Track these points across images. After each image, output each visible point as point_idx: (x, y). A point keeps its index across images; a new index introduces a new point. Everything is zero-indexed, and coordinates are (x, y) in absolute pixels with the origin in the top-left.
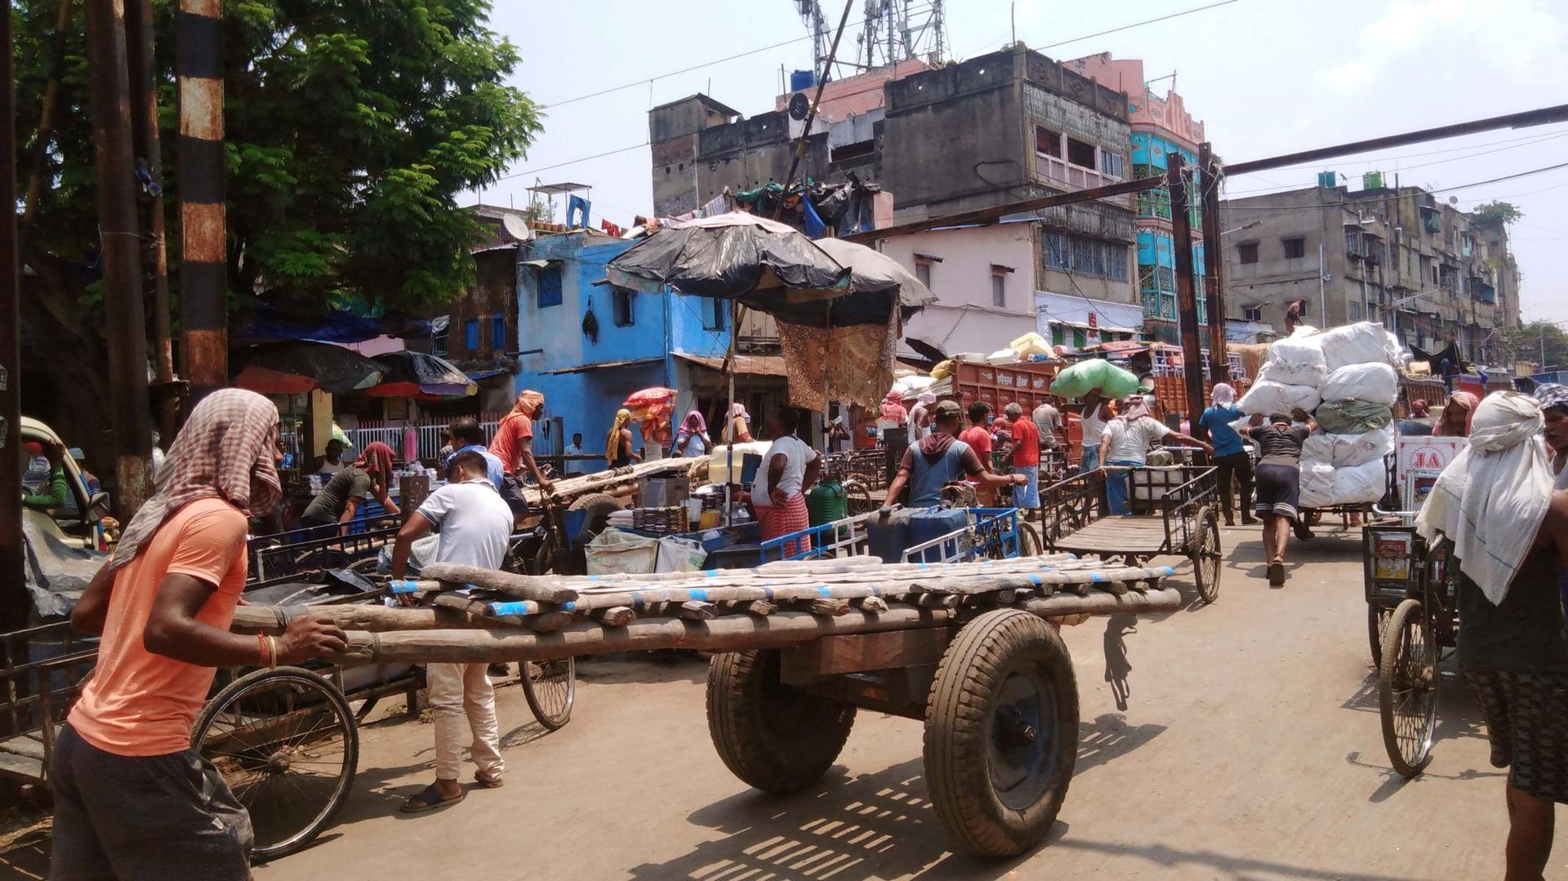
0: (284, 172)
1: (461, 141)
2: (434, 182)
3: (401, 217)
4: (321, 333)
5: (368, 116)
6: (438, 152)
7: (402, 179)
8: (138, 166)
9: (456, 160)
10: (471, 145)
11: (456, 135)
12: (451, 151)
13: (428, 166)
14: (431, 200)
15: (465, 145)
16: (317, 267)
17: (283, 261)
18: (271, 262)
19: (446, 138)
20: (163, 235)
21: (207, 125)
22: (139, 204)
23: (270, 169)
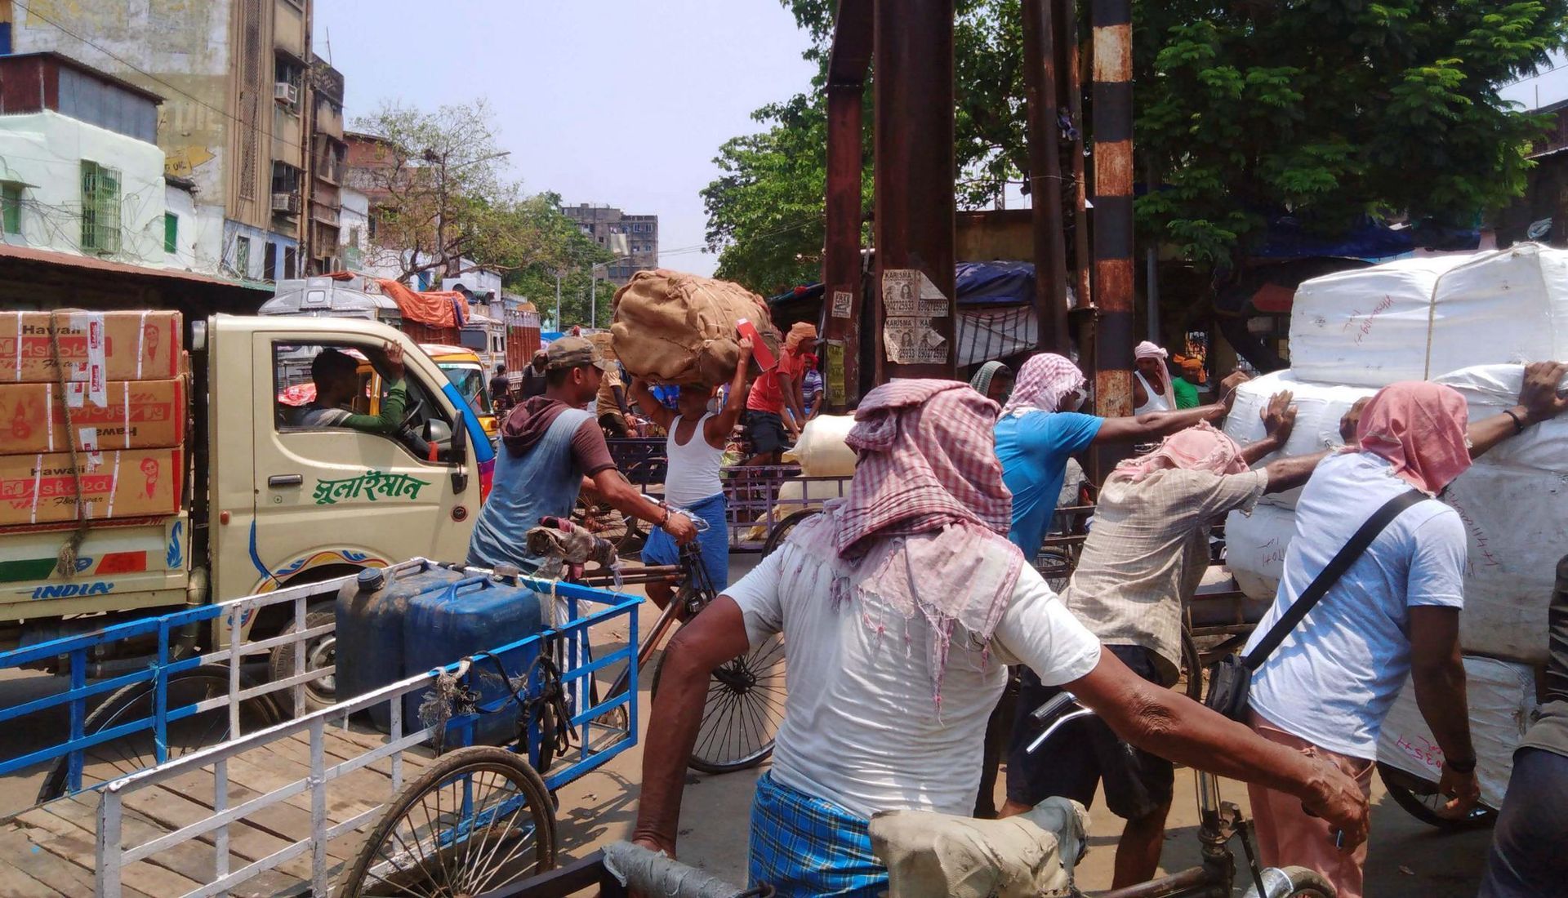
0: (1288, 91)
1: (1498, 24)
2: (1461, 76)
3: (1419, 120)
4: (1344, 248)
5: (1382, 16)
6: (1469, 41)
7: (1420, 79)
8: (1059, 114)
9: (1491, 48)
10: (1511, 27)
11: (1492, 18)
12: (1484, 38)
13: (1455, 60)
14: (1459, 98)
15: (1503, 28)
16: (1326, 182)
17: (1290, 179)
18: (1278, 181)
19: (1479, 24)
20: (1082, 174)
21: (1118, 68)
22: (1061, 149)
23: (1275, 88)
